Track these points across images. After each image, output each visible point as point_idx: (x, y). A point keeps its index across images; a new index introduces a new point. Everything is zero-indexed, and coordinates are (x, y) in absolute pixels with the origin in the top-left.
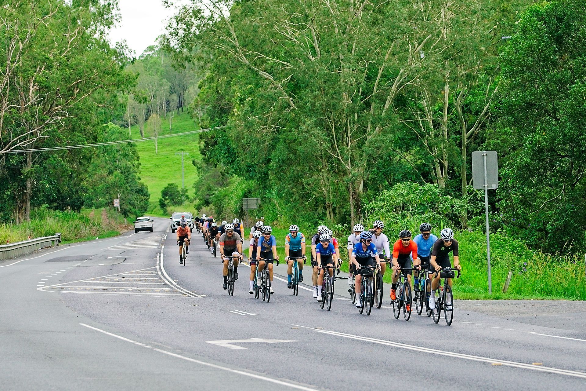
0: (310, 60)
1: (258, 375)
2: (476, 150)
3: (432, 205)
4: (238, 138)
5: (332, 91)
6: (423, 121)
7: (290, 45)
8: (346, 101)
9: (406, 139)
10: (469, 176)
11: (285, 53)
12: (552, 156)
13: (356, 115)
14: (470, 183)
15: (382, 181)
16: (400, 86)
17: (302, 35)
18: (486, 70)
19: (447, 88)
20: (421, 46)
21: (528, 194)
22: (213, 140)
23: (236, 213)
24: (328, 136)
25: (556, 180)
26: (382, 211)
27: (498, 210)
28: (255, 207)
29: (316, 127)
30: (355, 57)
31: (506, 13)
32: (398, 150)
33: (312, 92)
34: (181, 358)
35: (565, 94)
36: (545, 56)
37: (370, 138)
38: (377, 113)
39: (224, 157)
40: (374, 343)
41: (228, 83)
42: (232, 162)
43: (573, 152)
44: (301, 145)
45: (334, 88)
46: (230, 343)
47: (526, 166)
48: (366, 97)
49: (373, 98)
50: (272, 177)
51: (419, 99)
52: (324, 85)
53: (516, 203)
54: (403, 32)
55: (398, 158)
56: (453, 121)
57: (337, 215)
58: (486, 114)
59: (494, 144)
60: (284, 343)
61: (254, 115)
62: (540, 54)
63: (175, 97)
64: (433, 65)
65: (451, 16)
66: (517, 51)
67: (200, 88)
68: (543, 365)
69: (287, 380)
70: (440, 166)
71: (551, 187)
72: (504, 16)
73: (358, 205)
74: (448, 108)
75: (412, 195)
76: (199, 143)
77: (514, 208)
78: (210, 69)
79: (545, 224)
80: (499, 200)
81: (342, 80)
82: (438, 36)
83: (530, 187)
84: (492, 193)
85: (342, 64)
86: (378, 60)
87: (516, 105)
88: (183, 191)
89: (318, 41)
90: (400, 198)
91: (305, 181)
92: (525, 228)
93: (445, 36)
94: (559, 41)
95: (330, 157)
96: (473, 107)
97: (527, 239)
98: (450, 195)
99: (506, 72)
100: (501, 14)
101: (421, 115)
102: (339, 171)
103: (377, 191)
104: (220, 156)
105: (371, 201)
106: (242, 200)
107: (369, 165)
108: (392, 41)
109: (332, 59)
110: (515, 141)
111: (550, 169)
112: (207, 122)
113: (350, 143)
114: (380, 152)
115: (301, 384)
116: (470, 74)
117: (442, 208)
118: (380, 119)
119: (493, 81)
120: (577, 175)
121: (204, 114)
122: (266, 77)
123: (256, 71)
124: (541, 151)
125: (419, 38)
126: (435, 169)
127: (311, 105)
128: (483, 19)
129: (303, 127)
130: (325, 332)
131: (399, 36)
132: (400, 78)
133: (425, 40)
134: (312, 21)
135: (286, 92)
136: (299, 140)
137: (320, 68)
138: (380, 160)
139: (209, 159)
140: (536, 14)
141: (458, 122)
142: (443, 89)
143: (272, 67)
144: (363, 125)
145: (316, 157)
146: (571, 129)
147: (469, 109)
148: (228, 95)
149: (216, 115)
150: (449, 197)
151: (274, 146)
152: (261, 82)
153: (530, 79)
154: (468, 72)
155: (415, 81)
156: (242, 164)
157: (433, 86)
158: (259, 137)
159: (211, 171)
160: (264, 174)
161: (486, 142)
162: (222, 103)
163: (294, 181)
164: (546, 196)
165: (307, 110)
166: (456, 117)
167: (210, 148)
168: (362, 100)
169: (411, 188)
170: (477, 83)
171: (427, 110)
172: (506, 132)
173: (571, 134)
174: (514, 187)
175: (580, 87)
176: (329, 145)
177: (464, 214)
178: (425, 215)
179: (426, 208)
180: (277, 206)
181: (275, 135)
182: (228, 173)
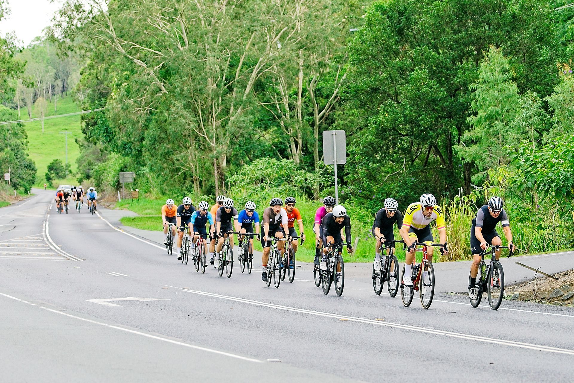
0: (180, 49)
1: (131, 329)
2: (326, 129)
3: (288, 179)
4: (115, 119)
5: (198, 77)
6: (280, 104)
7: (161, 36)
8: (212, 86)
9: (264, 120)
10: (321, 153)
11: (157, 44)
12: (394, 135)
13: (220, 98)
14: (322, 159)
15: (243, 157)
16: (259, 73)
17: (172, 27)
18: (335, 58)
19: (301, 74)
20: (279, 36)
21: (373, 168)
22: (93, 121)
23: (114, 186)
24: (196, 116)
25: (397, 156)
26: (243, 183)
27: (346, 183)
28: (131, 181)
29: (185, 109)
30: (218, 47)
31: (354, 8)
32: (257, 129)
33: (181, 78)
34: (63, 315)
35: (406, 80)
36: (388, 46)
37: (232, 119)
38: (239, 96)
39: (102, 136)
40: (234, 301)
41: (106, 70)
42: (110, 141)
43: (413, 132)
44: (171, 125)
45: (200, 74)
46: (107, 302)
47: (371, 144)
48: (229, 82)
49: (236, 83)
50: (146, 155)
51: (276, 84)
52: (192, 72)
53: (362, 177)
54: (262, 25)
55: (257, 136)
56: (306, 104)
57: (203, 188)
58: (336, 97)
59: (343, 125)
60: (155, 301)
61: (129, 99)
62: (383, 44)
63: (59, 83)
64: (288, 54)
65: (305, 10)
66: (363, 42)
67: (81, 74)
68: (385, 321)
69: (158, 334)
70: (295, 144)
71: (393, 163)
72: (352, 10)
73: (222, 178)
74: (303, 92)
75: (270, 170)
76: (81, 123)
77: (360, 182)
78: (90, 58)
80: (347, 174)
81: (208, 67)
82: (293, 28)
83: (374, 163)
84: (341, 168)
85: (208, 53)
86: (240, 49)
87: (362, 90)
88: (66, 166)
89: (187, 32)
90: (259, 173)
91: (174, 157)
92: (370, 199)
93: (299, 28)
94: (400, 32)
95: (197, 136)
96: (324, 91)
97: (372, 209)
98: (304, 169)
99: (353, 61)
100: (349, 9)
101: (278, 99)
102: (205, 148)
103: (239, 165)
104: (99, 135)
105: (234, 175)
106: (118, 174)
107: (232, 143)
108: (252, 32)
109: (199, 49)
110: (360, 121)
111: (393, 147)
112: (87, 105)
113: (215, 123)
114: (241, 131)
115: (170, 337)
116: (322, 62)
117: (296, 181)
118: (242, 102)
119: (342, 69)
120: (416, 152)
121: (85, 98)
122: (140, 64)
123: (131, 59)
124: (384, 130)
125: (276, 30)
126: (290, 146)
127: (180, 90)
128: (333, 13)
129: (173, 109)
130: (192, 291)
131: (259, 28)
132: (260, 66)
133: (282, 32)
134: (181, 15)
135: (158, 78)
136: (169, 120)
137: (189, 57)
138: (241, 139)
139: (89, 138)
140: (380, 8)
141: (311, 104)
142: (297, 75)
143: (146, 56)
144: (226, 107)
145: (185, 136)
146: (411, 111)
147: (321, 93)
148: (106, 80)
149: (96, 98)
150: (303, 171)
151: (148, 126)
152: (136, 69)
153: (374, 67)
154: (319, 60)
155: (273, 69)
156: (119, 142)
157: (289, 73)
158: (134, 118)
159: (92, 148)
160: (138, 151)
161: (336, 122)
162: (101, 88)
163: (165, 157)
164: (389, 170)
165: (176, 94)
166: (309, 100)
167: (90, 128)
168: (225, 85)
169: (269, 163)
170: (328, 70)
171: (283, 94)
172: (353, 114)
173: (411, 116)
174: (360, 163)
175: (419, 74)
176: (196, 125)
177: (316, 186)
178: (281, 188)
179: (283, 182)
180: (150, 179)
181: (148, 116)
182: (106, 150)
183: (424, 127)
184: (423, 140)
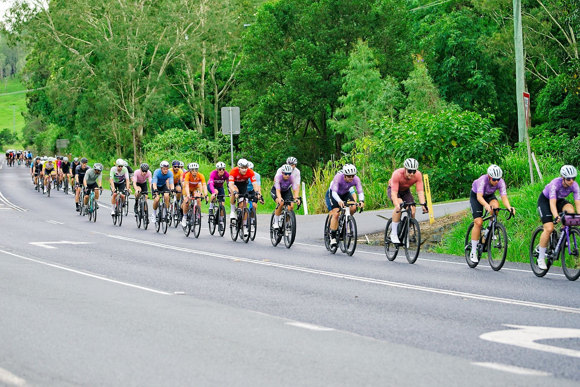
0: (106, 40)
1: (65, 267)
2: (224, 106)
3: (193, 146)
4: (53, 96)
5: (121, 63)
6: (186, 85)
7: (91, 29)
8: (131, 70)
9: (174, 98)
10: (220, 125)
11: (88, 35)
12: (279, 111)
13: (138, 80)
14: (220, 130)
15: (157, 128)
16: (170, 59)
17: (100, 23)
18: (232, 48)
19: (204, 61)
20: (186, 30)
21: (261, 138)
22: (36, 97)
23: (52, 150)
24: (118, 94)
25: (282, 128)
26: (156, 149)
27: (240, 150)
28: (65, 146)
29: (109, 88)
30: (138, 38)
31: (247, 8)
32: (168, 105)
33: (107, 63)
34: (10, 255)
35: (289, 66)
36: (275, 39)
37: (148, 96)
38: (153, 78)
39: (43, 110)
40: (149, 245)
41: (47, 57)
42: (49, 114)
43: (294, 108)
44: (98, 101)
45: (122, 61)
46: (46, 244)
47: (261, 118)
48: (146, 67)
49: (151, 68)
50: (78, 125)
51: (184, 69)
52: (115, 58)
53: (253, 145)
54: (173, 21)
55: (168, 111)
56: (208, 85)
57: (124, 152)
58: (232, 80)
59: (238, 102)
60: (84, 245)
61: (65, 80)
62: (271, 37)
63: (9, 67)
64: (194, 45)
65: (208, 9)
66: (255, 35)
67: (27, 60)
68: (270, 261)
69: (86, 271)
70: (199, 117)
71: (278, 133)
72: (246, 10)
73: (140, 145)
74: (205, 76)
75: (178, 138)
76: (26, 100)
77: (251, 149)
78: (34, 47)
79: (274, 160)
80: (241, 142)
81: (129, 54)
82: (198, 24)
83: (263, 133)
84: (236, 137)
85: (129, 43)
86: (155, 41)
87: (253, 74)
88: (14, 134)
89: (112, 27)
90: (169, 140)
91: (101, 128)
92: (260, 163)
93: (203, 23)
94: (285, 28)
95: (119, 111)
96: (223, 75)
97: (261, 170)
98: (206, 138)
99: (247, 50)
100: (243, 8)
101: (185, 80)
102: (126, 120)
103: (153, 135)
104: (40, 109)
105: (149, 142)
106: (56, 141)
107: (148, 116)
108: (165, 27)
109: (121, 40)
110: (252, 100)
111: (278, 121)
112: (31, 84)
113: (134, 100)
114: (155, 106)
115: (96, 274)
116: (221, 51)
117: (200, 148)
118: (156, 83)
119: (237, 57)
120: (297, 125)
121: (30, 79)
122: (74, 52)
123: (67, 48)
124: (271, 107)
125: (184, 25)
126: (195, 119)
127: (106, 73)
128: (230, 12)
129: (100, 88)
130: (114, 237)
131: (170, 23)
132: (170, 54)
133: (189, 26)
134: (107, 12)
135: (88, 63)
136: (97, 98)
137: (113, 46)
138: (155, 113)
139: (33, 111)
140: (268, 8)
141: (212, 85)
142: (201, 62)
143: (78, 45)
144: (143, 87)
145: (109, 110)
146: (293, 91)
147: (220, 77)
148: (47, 65)
149: (38, 79)
150: (205, 140)
151: (79, 102)
152: (71, 56)
153: (263, 55)
154: (219, 49)
155: (181, 56)
156: (56, 115)
157: (194, 60)
158: (68, 95)
159: (34, 120)
160: (72, 122)
161: (232, 100)
162: (42, 71)
163: (93, 127)
164: (275, 139)
165: (103, 76)
166: (211, 82)
167: (33, 103)
168: (142, 69)
169: (177, 133)
170: (226, 58)
171: (190, 77)
172: (246, 93)
173: (293, 95)
174: (252, 133)
175: (299, 61)
176: (119, 101)
177: (215, 152)
178: (188, 153)
179: (189, 148)
180: (81, 145)
181: (80, 94)
182: (46, 121)
183: (304, 105)
184: (303, 115)
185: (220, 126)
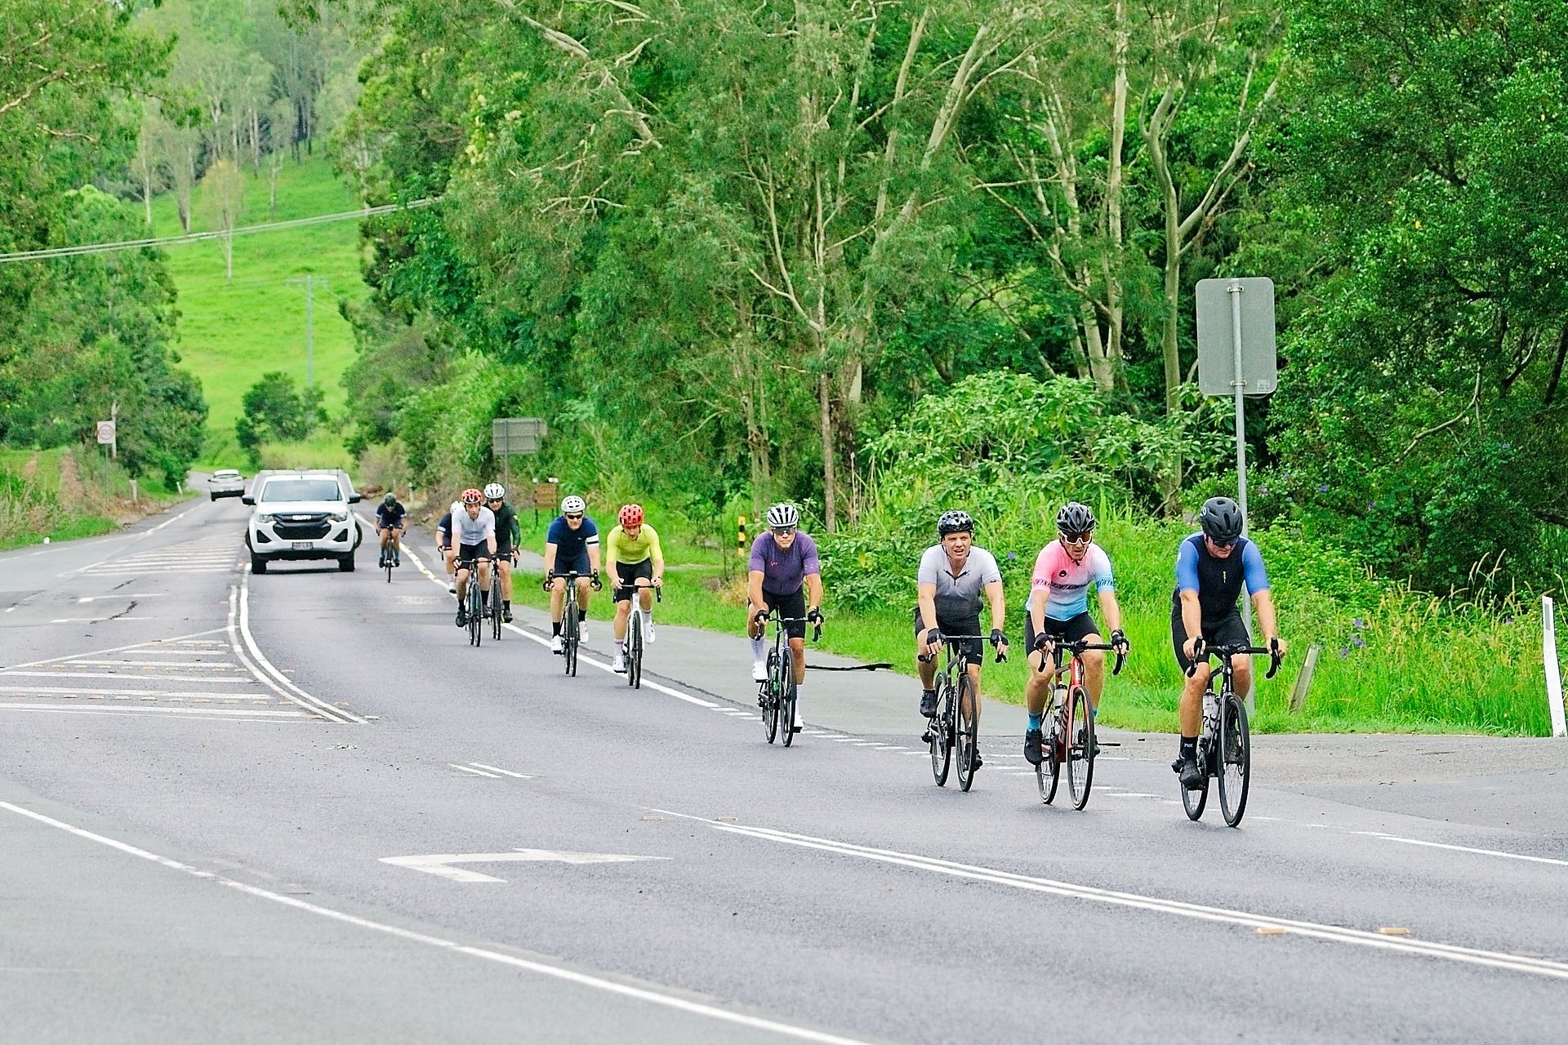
1: (538, 961)
2: (1208, 273)
3: (1075, 444)
4: (478, 236)
5: (767, 93)
6: (1047, 187)
8: (812, 125)
9: (994, 241)
10: (1188, 355)
12: (1442, 294)
13: (842, 166)
14: (1190, 375)
15: (920, 370)
16: (976, 78)
18: (1240, 29)
19: (1121, 83)
21: (1366, 409)
22: (405, 239)
23: (472, 465)
24: (757, 228)
25: (1453, 367)
26: (920, 459)
27: (1275, 459)
28: (532, 447)
29: (720, 201)
32: (969, 273)
33: (707, 94)
34: (302, 910)
35: (1485, 104)
37: (883, 236)
38: (906, 159)
39: (436, 294)
40: (894, 866)
41: (450, 66)
42: (461, 310)
43: (1507, 284)
44: (671, 257)
46: (454, 865)
47: (1364, 324)
48: (873, 111)
49: (895, 113)
50: (584, 358)
51: (1034, 118)
52: (744, 74)
53: (1330, 438)
55: (969, 296)
56: (1139, 187)
57: (783, 473)
58: (1240, 163)
59: (1264, 258)
60: (617, 865)
61: (528, 165)
63: (286, 109)
64: (1078, 14)
67: (362, 80)
68: (1414, 936)
69: (629, 978)
70: (1099, 324)
71: (1438, 388)
73: (848, 444)
74: (1125, 144)
75: (1013, 413)
76: (361, 249)
77: (1324, 455)
78: (394, 23)
79: (1420, 501)
80: (1278, 429)
81: (800, 57)
83: (1373, 389)
84: (1258, 407)
85: (801, 8)
87: (1331, 138)
88: (309, 396)
90: (976, 422)
91: (684, 368)
92: (1358, 514)
95: (761, 296)
96: (1201, 142)
97: (1365, 547)
98: (1130, 410)
99: (1303, 38)
101: (1040, 167)
102: (789, 336)
103: (906, 398)
104: (424, 291)
105: (887, 429)
106: (489, 425)
107: (882, 320)
110: (1326, 246)
111: (1436, 335)
112: (383, 185)
113: (824, 251)
114: (914, 278)
115: (672, 989)
116: (1193, 41)
117: (1103, 453)
118: (915, 177)
119: (1262, 65)
120: (1519, 353)
121: (376, 161)
122: (566, 47)
123: (536, 30)
124: (1408, 277)
126: (1082, 331)
127: (704, 137)
129: (679, 201)
130: (744, 831)
132: (979, 53)
135: (628, 94)
136: (665, 240)
137: (733, 21)
138: (913, 304)
139: (390, 299)
141: (1155, 189)
142: (1108, 87)
143: (585, 17)
144: (862, 197)
145: (720, 295)
146: (1502, 211)
147: (1188, 150)
148: (449, 102)
149: (412, 163)
150: (1125, 418)
151: (591, 260)
152: (551, 63)
153: (1375, 59)
154: (1184, 34)
155: (1023, 64)
156: (492, 315)
157: (1079, 78)
158: (544, 232)
159: (397, 336)
160: (559, 345)
161: (1241, 249)
162: (431, 128)
163: (650, 367)
164: (1424, 415)
165: (691, 151)
166: (1149, 172)
167: (394, 265)
168: (859, 119)
169: (1008, 391)
170: (1213, 69)
171: (1060, 152)
172: (1300, 220)
173: (1500, 228)
174: (1325, 389)
175: (1529, 83)
176: (759, 256)
177: (1170, 470)
178: (1052, 475)
179: (1056, 453)
180: (599, 443)
181: (592, 225)
182: (446, 342)
183: (1546, 268)
184: (1544, 311)
185: (1186, 360)
